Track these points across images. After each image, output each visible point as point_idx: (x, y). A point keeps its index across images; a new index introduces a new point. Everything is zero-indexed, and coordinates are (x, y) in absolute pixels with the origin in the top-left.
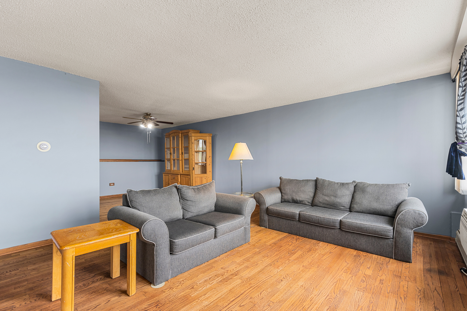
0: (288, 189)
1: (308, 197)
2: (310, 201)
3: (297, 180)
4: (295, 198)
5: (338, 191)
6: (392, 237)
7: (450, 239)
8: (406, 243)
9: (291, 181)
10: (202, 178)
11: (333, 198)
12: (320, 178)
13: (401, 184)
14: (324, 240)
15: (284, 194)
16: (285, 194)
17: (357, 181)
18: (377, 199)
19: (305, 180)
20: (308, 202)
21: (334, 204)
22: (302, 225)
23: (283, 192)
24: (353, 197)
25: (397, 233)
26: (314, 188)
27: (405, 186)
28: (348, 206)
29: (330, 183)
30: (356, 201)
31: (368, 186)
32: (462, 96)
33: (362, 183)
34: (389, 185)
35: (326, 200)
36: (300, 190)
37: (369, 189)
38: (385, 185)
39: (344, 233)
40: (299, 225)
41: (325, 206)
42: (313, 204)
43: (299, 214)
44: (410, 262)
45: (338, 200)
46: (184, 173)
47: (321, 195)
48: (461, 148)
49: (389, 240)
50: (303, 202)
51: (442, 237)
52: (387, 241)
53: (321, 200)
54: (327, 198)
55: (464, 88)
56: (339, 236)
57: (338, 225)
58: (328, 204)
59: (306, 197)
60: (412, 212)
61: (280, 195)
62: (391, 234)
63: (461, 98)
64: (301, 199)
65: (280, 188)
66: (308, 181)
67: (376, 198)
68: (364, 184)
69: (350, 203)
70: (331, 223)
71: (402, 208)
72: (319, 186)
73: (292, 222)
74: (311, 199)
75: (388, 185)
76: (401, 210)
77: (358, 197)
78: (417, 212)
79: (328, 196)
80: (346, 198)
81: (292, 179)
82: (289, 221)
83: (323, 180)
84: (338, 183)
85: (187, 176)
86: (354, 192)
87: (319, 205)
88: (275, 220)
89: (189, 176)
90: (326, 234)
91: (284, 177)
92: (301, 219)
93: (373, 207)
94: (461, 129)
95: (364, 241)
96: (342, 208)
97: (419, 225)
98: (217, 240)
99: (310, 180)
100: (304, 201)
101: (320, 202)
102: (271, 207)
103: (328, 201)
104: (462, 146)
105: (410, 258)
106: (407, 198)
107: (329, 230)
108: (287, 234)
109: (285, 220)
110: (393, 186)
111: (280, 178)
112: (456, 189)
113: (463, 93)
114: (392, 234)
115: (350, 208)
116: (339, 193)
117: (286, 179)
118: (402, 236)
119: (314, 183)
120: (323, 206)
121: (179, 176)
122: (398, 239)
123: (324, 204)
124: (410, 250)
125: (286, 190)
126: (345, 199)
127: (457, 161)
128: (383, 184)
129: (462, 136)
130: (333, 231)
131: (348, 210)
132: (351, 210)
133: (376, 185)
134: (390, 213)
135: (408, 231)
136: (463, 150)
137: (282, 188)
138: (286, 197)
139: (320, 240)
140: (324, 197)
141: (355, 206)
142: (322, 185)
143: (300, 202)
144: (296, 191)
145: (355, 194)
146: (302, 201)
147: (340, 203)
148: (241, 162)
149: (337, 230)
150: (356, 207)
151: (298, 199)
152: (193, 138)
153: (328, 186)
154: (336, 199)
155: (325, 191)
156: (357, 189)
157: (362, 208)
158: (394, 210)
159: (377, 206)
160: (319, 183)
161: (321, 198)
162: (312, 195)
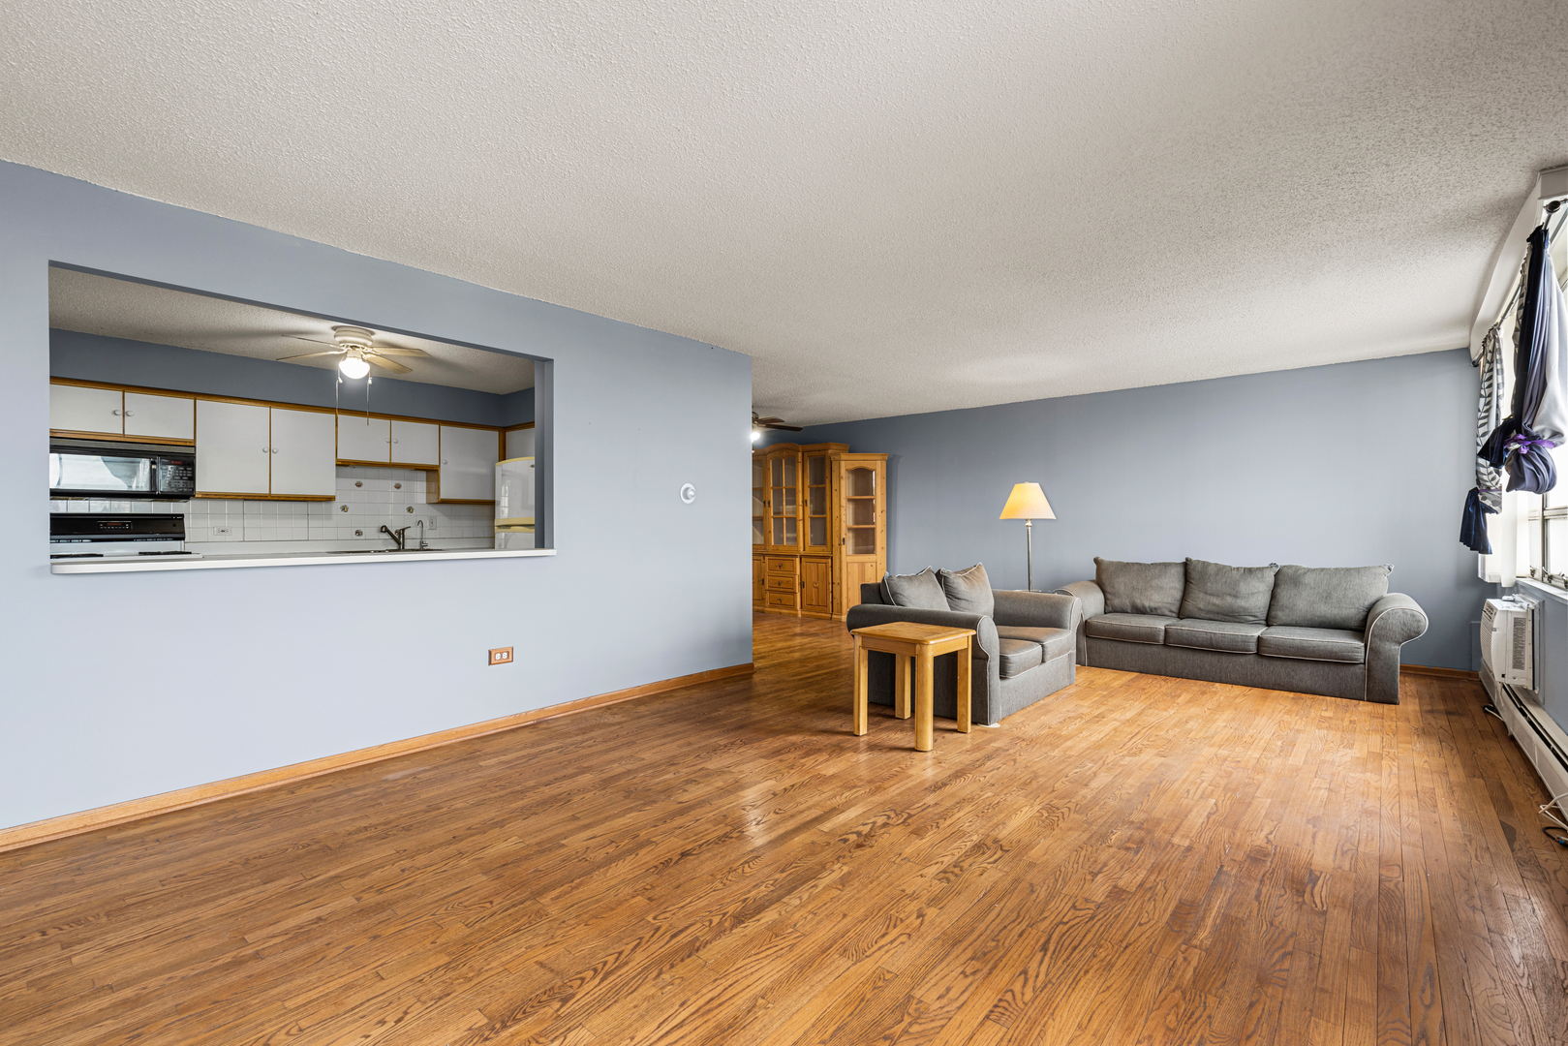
0: (1121, 585)
1: (1169, 600)
2: (1175, 608)
3: (1140, 564)
4: (1138, 602)
5: (1242, 584)
6: (1362, 661)
7: (1469, 675)
8: (1389, 669)
9: (1124, 567)
10: (863, 563)
11: (1229, 599)
12: (1194, 558)
13: (1374, 567)
14: (1223, 679)
15: (1111, 594)
16: (1114, 594)
17: (1280, 564)
18: (1327, 597)
19: (1160, 564)
20: (1171, 611)
21: (1232, 612)
22: (1173, 653)
23: (1108, 589)
24: (1273, 596)
25: (1373, 652)
26: (1182, 580)
27: (1381, 571)
28: (1264, 617)
29: (1221, 570)
30: (1281, 604)
31: (1305, 573)
32: (1485, 412)
33: (1291, 567)
34: (1351, 569)
35: (1214, 605)
36: (1151, 586)
37: (1308, 579)
38: (1343, 569)
39: (1265, 662)
40: (1165, 653)
41: (1212, 617)
42: (1181, 614)
43: (1166, 630)
44: (1395, 704)
45: (1242, 603)
46: (808, 551)
47: (1201, 595)
48: (1485, 498)
49: (1357, 667)
50: (1159, 612)
51: (1453, 673)
52: (1352, 668)
53: (1201, 606)
54: (1215, 601)
55: (1488, 399)
56: (1256, 668)
57: (1253, 648)
58: (1218, 613)
59: (1165, 601)
60: (1400, 612)
61: (1101, 596)
62: (1360, 656)
63: (1483, 415)
64: (1153, 605)
65: (1100, 583)
66: (1166, 565)
67: (1325, 595)
68: (1298, 569)
69: (1267, 609)
70: (1240, 644)
71: (1379, 608)
72: (1194, 575)
73: (1148, 649)
74: (1178, 604)
75: (1348, 570)
76: (1378, 611)
77: (1285, 595)
78: (1409, 612)
79: (1218, 596)
80: (1260, 598)
81: (1126, 561)
82: (1141, 647)
83: (1204, 563)
84: (1238, 568)
85: (824, 561)
86: (1276, 585)
87: (1197, 616)
88: (1106, 648)
89: (830, 560)
90: (1227, 667)
91: (1105, 557)
92: (1172, 641)
93: (1318, 614)
94: (1484, 467)
95: (1308, 672)
96: (1251, 618)
97: (1413, 634)
98: (1044, 665)
99: (1170, 564)
100: (1160, 608)
101: (1200, 609)
102: (1094, 621)
103: (1218, 606)
104: (1487, 495)
105: (1396, 697)
106: (1385, 595)
107: (1234, 658)
108: (1136, 674)
109: (1129, 646)
110: (1358, 570)
111: (1096, 561)
112: (1480, 576)
113: (1486, 408)
114: (1363, 654)
115: (1267, 620)
116: (1243, 588)
117: (1113, 562)
118: (1382, 657)
119: (1181, 570)
120: (1207, 616)
121: (798, 559)
122: (1373, 663)
123: (1208, 612)
124: (1396, 682)
125: (1116, 586)
126: (1256, 597)
127: (1478, 522)
128: (1337, 569)
129: (1485, 478)
130: (1242, 659)
131: (1264, 622)
132: (1270, 623)
133: (1323, 570)
134: (1354, 623)
135: (1393, 647)
136: (1488, 503)
137: (1106, 582)
138: (1116, 602)
139: (1214, 680)
140: (1208, 597)
141: (1280, 614)
142: (1201, 573)
143: (1151, 611)
144: (1140, 587)
145: (1279, 590)
146: (1156, 609)
147: (1244, 608)
148: (1029, 524)
149: (1251, 656)
150: (1281, 615)
151: (1147, 604)
152: (843, 463)
153: (1217, 575)
154: (1238, 601)
155: (1210, 586)
156: (1282, 579)
157: (1296, 616)
158: (1361, 616)
159: (1326, 610)
160: (1194, 570)
161: (1199, 600)
162: (1178, 595)
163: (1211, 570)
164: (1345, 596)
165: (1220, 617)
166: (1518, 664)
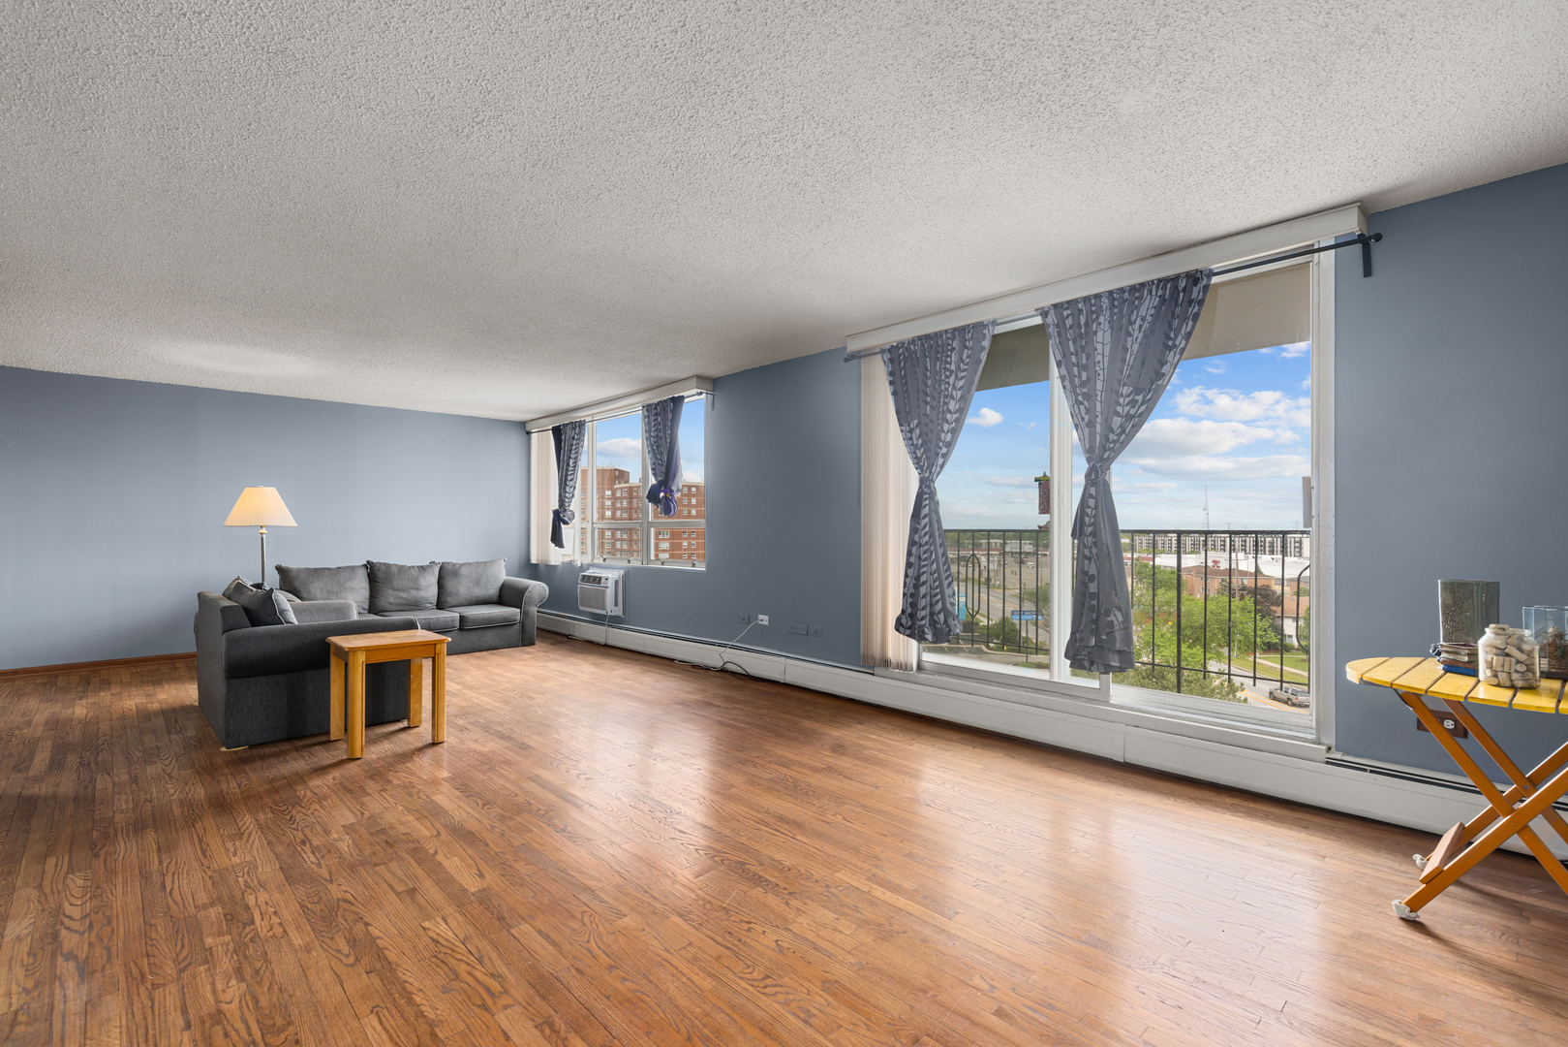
2: (365, 608)
3: (329, 569)
5: (416, 579)
6: (519, 621)
9: (316, 573)
11: (413, 592)
12: (373, 561)
17: (440, 561)
18: (478, 582)
19: (348, 568)
20: (362, 609)
21: (416, 603)
24: (440, 586)
26: (368, 579)
28: (435, 601)
29: (401, 568)
30: (447, 593)
31: (460, 568)
33: (449, 563)
35: (401, 598)
36: (344, 589)
37: (464, 571)
38: (482, 562)
39: (464, 633)
41: (401, 608)
42: (373, 610)
45: (420, 595)
47: (390, 591)
48: (564, 516)
52: (516, 626)
53: (391, 600)
54: (404, 595)
58: (405, 605)
59: (357, 600)
66: (353, 568)
67: (475, 581)
68: (454, 565)
69: (437, 598)
72: (380, 575)
74: (367, 602)
75: (485, 563)
77: (449, 586)
79: (404, 591)
81: (315, 567)
84: (413, 567)
86: (441, 577)
87: (389, 609)
93: (474, 595)
95: (491, 635)
101: (390, 603)
103: (405, 599)
104: (565, 514)
106: (506, 579)
115: (439, 605)
116: (418, 583)
119: (365, 571)
120: (397, 608)
122: (530, 620)
123: (397, 605)
126: (430, 591)
129: (566, 504)
131: (436, 606)
132: (440, 608)
134: (495, 599)
135: (534, 609)
140: (396, 593)
141: (449, 599)
142: (381, 572)
144: (335, 590)
145: (444, 583)
147: (425, 598)
148: (264, 530)
149: (456, 632)
150: (451, 600)
153: (400, 573)
154: (420, 593)
155: (397, 583)
156: (445, 574)
157: (462, 598)
158: (497, 594)
159: (479, 592)
160: (379, 571)
161: (389, 597)
162: (366, 593)
163: (394, 570)
164: (488, 580)
165: (406, 607)
166: (616, 605)
